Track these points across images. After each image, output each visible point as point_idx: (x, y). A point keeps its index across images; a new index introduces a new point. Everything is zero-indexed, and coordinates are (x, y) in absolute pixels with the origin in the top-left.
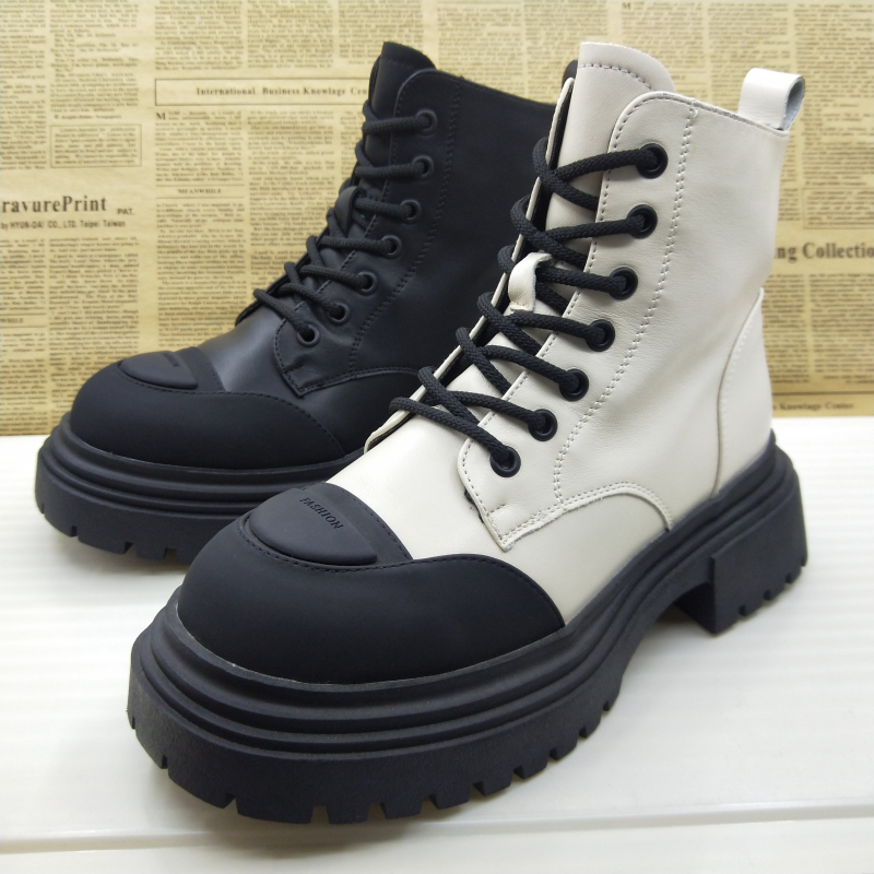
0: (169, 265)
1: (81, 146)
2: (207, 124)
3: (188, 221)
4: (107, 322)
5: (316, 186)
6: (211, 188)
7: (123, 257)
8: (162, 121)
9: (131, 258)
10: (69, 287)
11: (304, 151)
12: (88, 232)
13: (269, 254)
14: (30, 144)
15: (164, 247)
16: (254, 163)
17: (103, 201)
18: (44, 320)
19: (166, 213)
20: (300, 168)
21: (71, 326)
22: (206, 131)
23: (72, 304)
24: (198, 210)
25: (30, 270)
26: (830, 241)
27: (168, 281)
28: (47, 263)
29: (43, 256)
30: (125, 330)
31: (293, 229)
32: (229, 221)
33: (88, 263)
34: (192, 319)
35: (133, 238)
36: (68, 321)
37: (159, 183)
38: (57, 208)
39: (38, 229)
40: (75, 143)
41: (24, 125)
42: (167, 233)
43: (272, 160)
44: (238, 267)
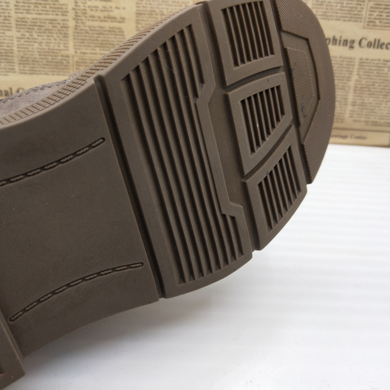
26: (377, 37)
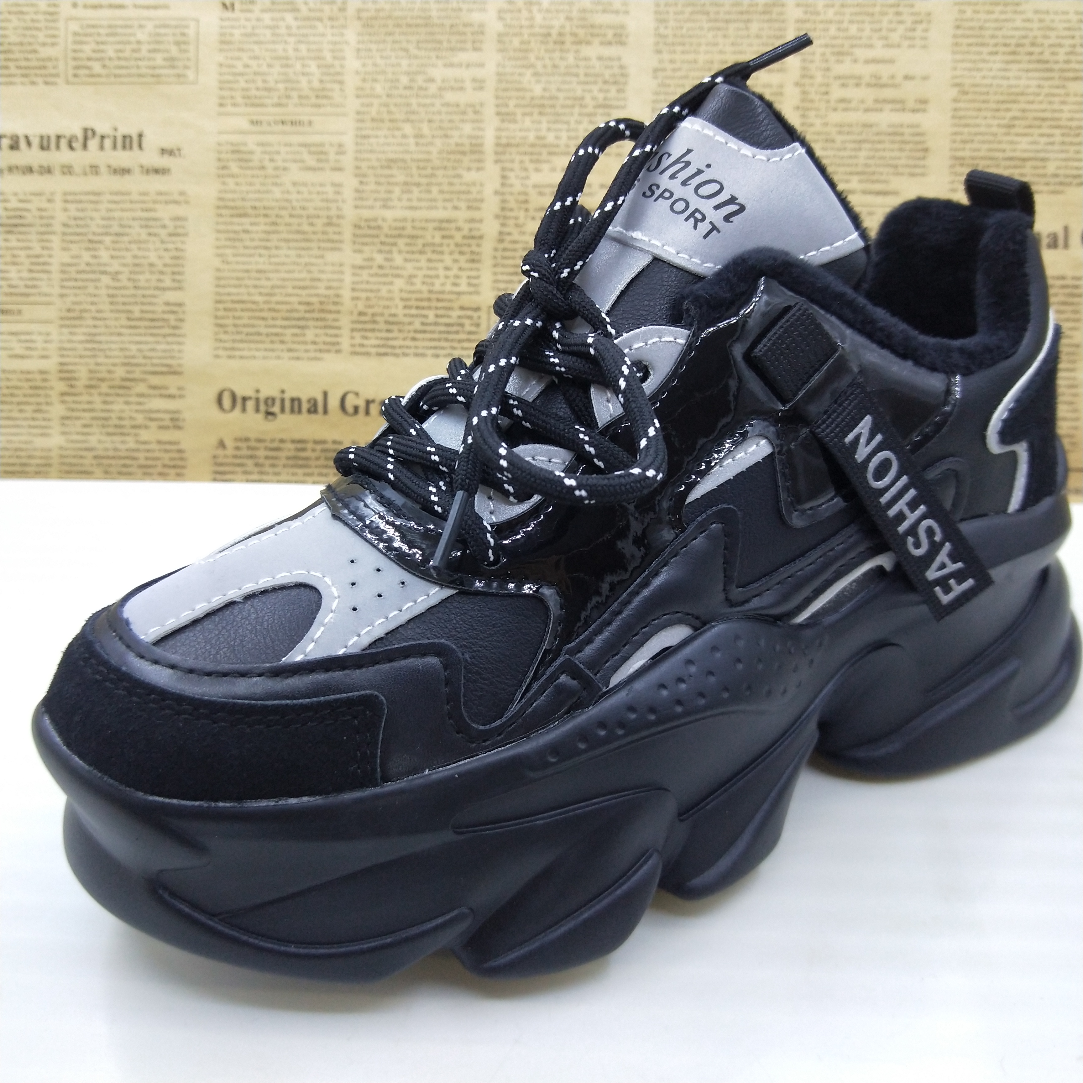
0: (232, 235)
1: (110, 51)
2: (296, 19)
3: (263, 168)
4: (141, 319)
5: (456, 118)
6: (298, 118)
7: (167, 222)
8: (229, 14)
9: (179, 223)
10: (88, 264)
11: (440, 63)
12: (117, 183)
13: (380, 223)
14: (37, 47)
15: (226, 207)
16: (364, 80)
17: (140, 136)
18: (51, 313)
19: (230, 156)
20: (433, 89)
21: (90, 322)
22: (294, 31)
23: (91, 290)
24: (278, 153)
25: (33, 237)
27: (231, 259)
28: (58, 228)
29: (52, 217)
30: (167, 331)
31: (418, 185)
32: (322, 169)
33: (116, 229)
34: (263, 319)
35: (182, 193)
36: (85, 315)
37: (222, 110)
38: (74, 145)
39: (47, 177)
40: (102, 47)
41: (27, 17)
42: (232, 186)
43: (390, 76)
44: (332, 241)
